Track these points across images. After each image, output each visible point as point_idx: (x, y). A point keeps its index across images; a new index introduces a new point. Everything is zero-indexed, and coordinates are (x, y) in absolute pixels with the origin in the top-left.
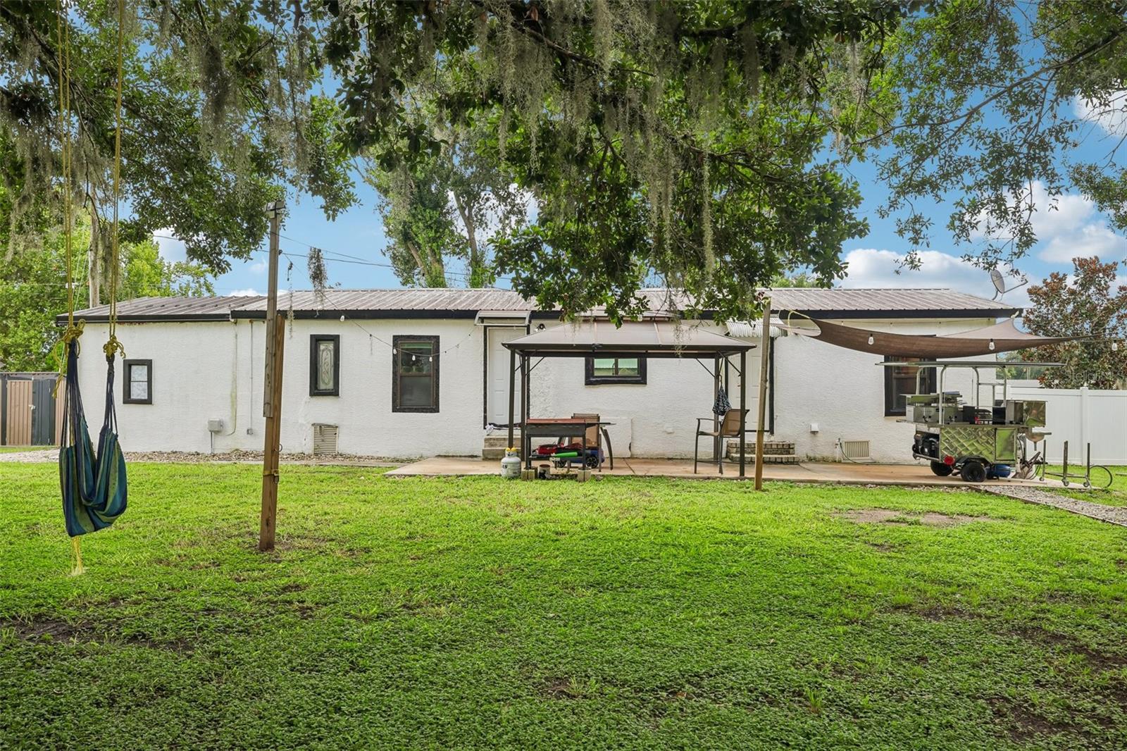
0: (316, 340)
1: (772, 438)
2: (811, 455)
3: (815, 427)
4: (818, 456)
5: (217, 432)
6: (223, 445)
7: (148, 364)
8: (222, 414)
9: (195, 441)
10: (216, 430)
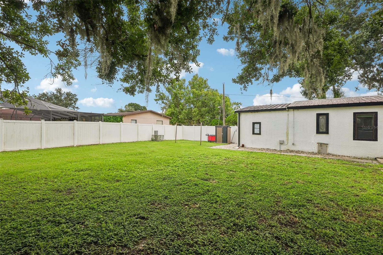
0: (319, 115)
6: (283, 148)
7: (260, 123)
8: (284, 138)
9: (274, 145)
10: (282, 143)
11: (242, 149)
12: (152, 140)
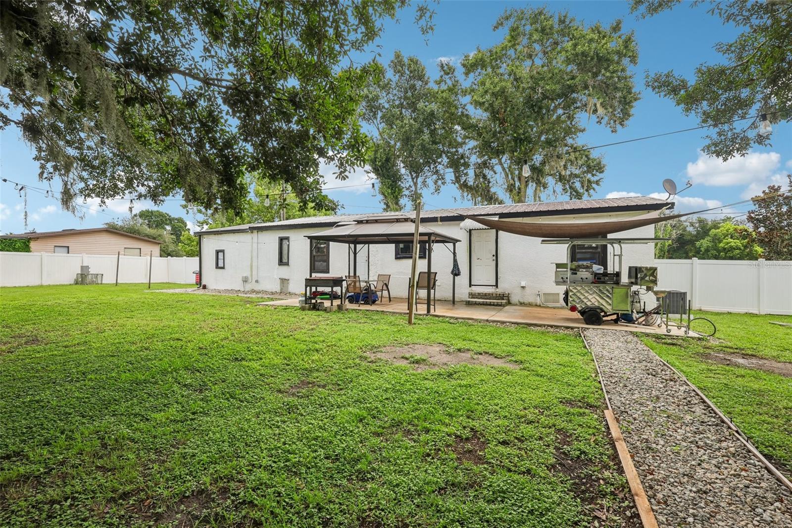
0: (281, 240)
1: (497, 290)
2: (522, 301)
3: (523, 284)
4: (526, 302)
5: (246, 281)
6: (248, 287)
7: (223, 251)
8: (247, 274)
9: (238, 285)
10: (245, 280)
11: (202, 291)
12: (77, 283)
